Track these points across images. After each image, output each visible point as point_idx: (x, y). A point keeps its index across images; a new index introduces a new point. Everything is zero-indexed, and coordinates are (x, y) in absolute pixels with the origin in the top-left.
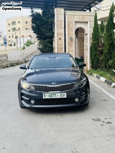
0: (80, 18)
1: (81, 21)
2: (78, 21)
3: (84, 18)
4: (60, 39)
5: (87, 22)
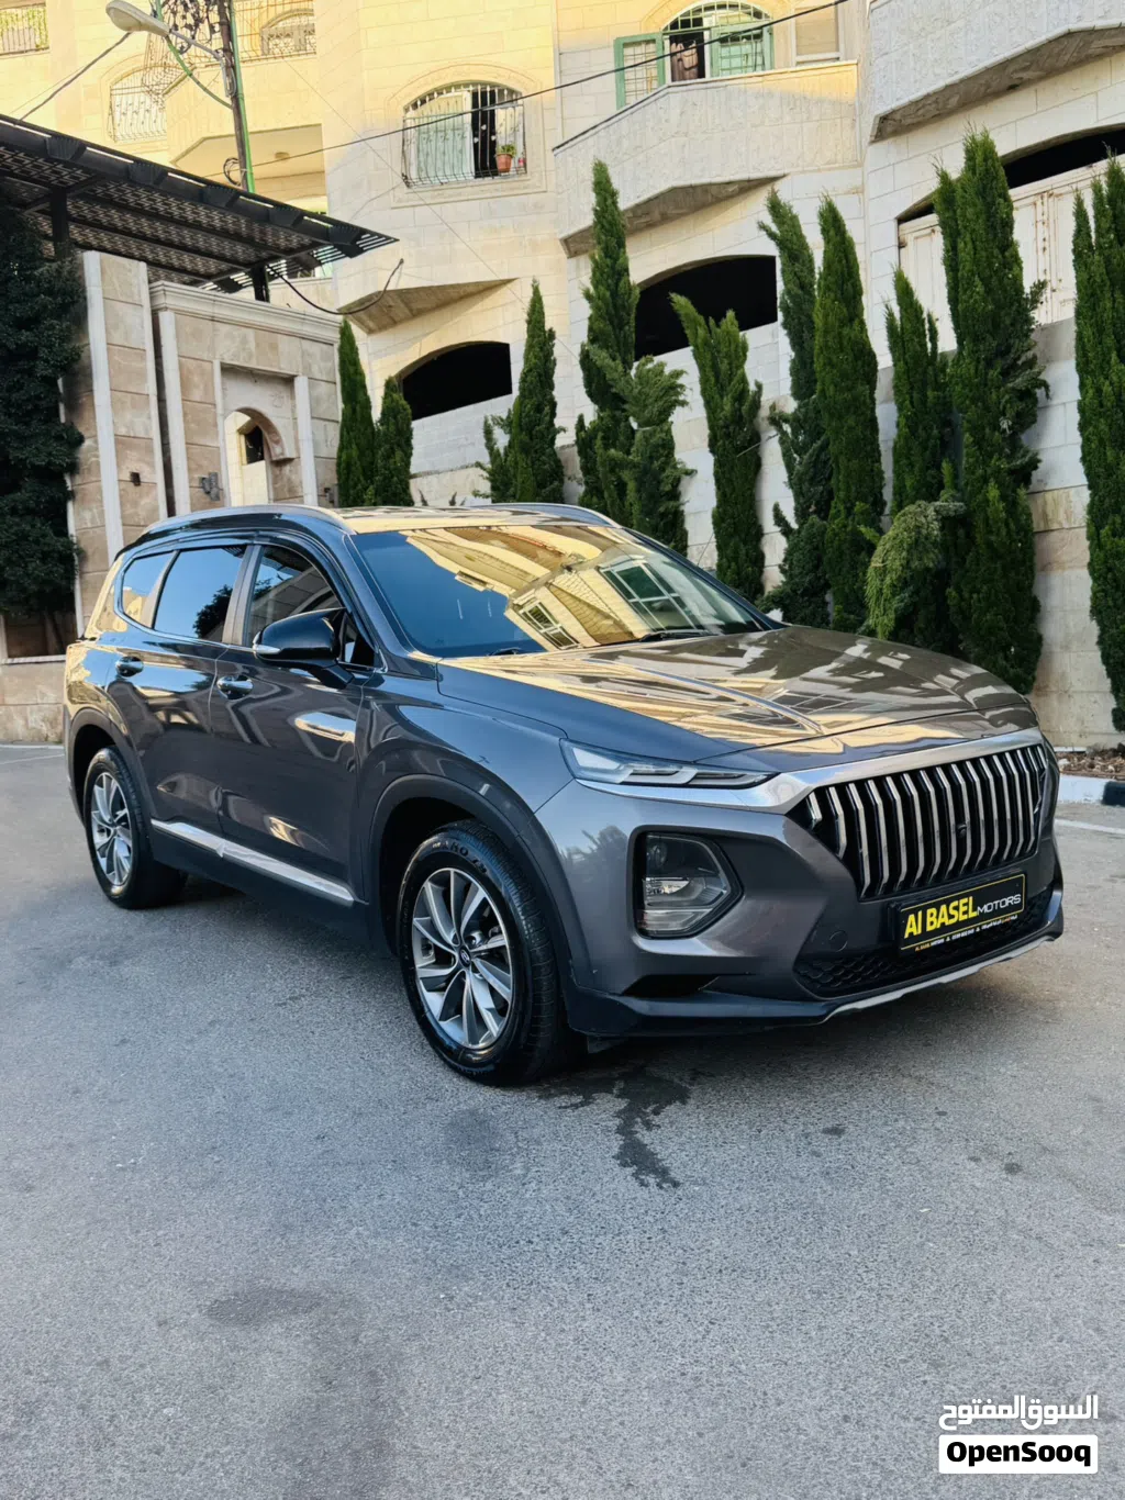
0: (252, 345)
1: (253, 364)
2: (240, 362)
3: (274, 347)
4: (136, 478)
5: (288, 381)
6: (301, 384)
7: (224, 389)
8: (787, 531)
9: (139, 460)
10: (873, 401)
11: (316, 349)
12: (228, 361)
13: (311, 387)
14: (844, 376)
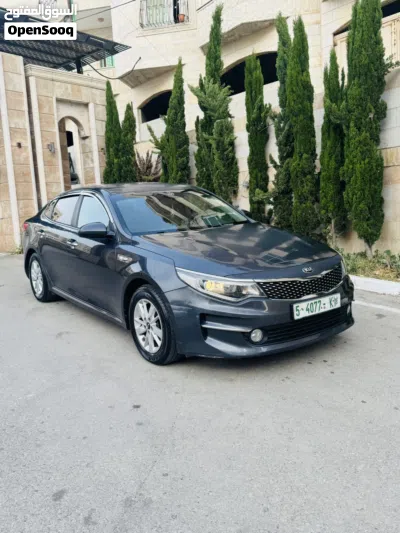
0: (70, 90)
1: (71, 98)
2: (65, 98)
3: (79, 91)
4: (19, 145)
5: (86, 105)
6: (91, 106)
7: (58, 109)
8: (276, 166)
9: (21, 138)
10: (312, 108)
11: (98, 92)
12: (60, 97)
13: (95, 107)
14: (299, 96)
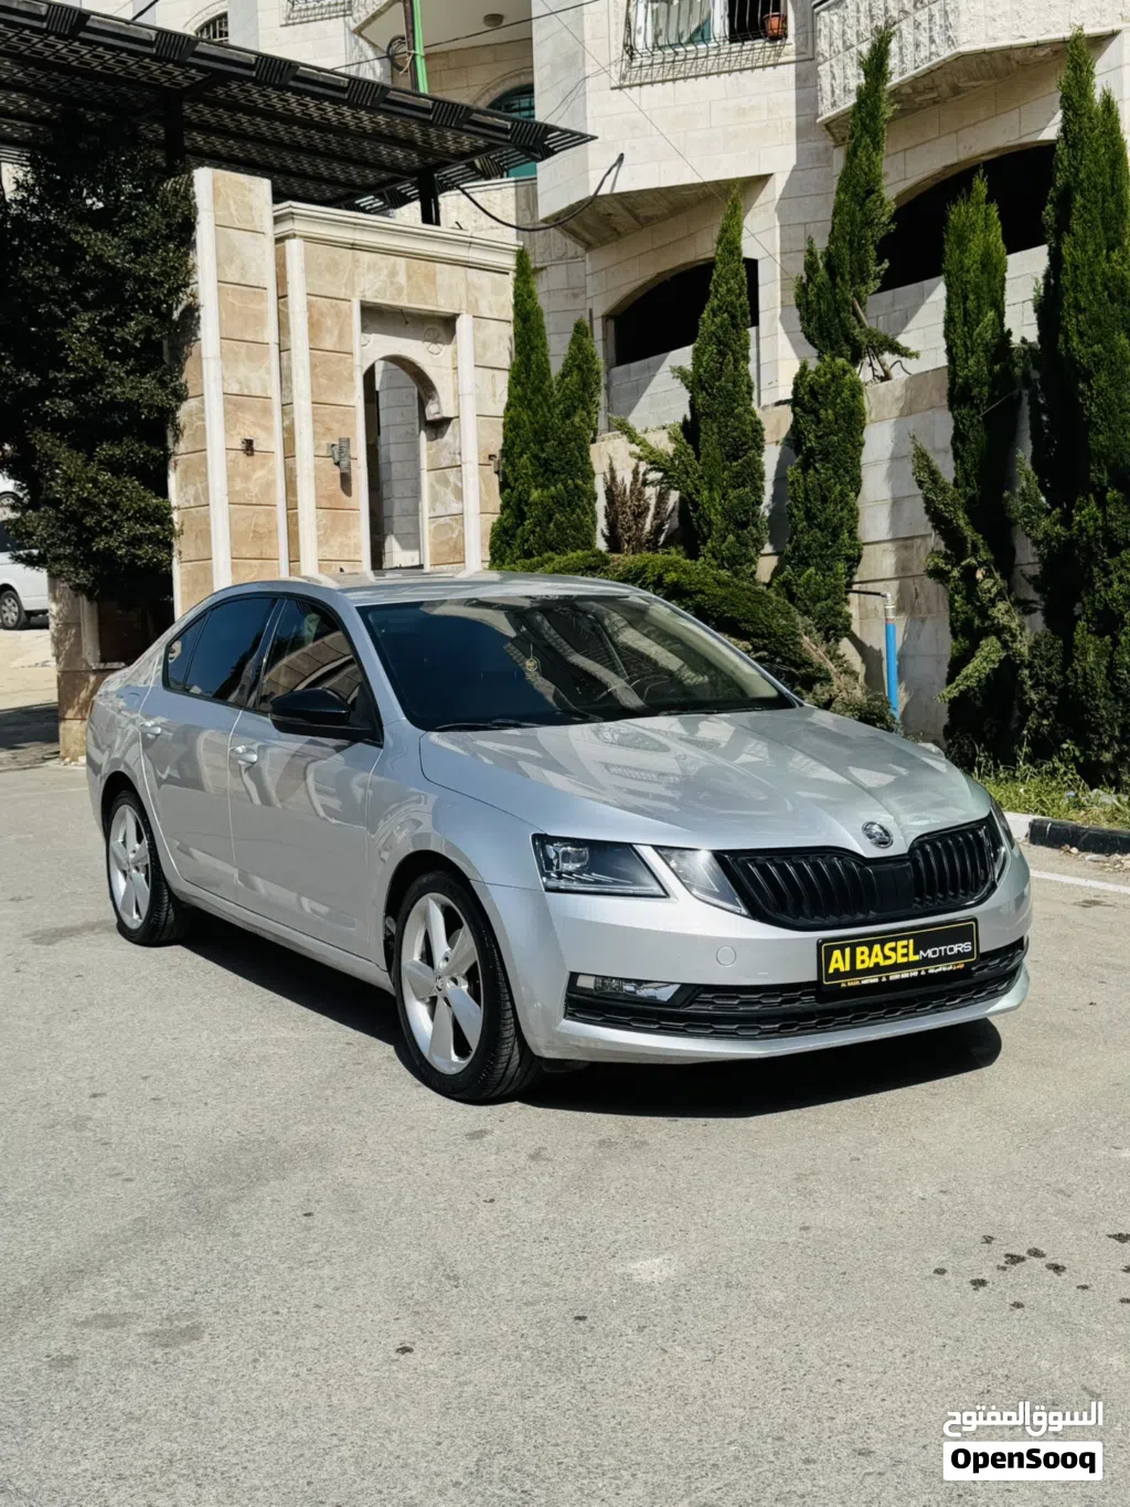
1: (403, 301)
2: (386, 299)
4: (249, 447)
5: (448, 321)
6: (464, 325)
7: (365, 335)
9: (255, 424)
11: (486, 280)
12: (371, 298)
13: (476, 328)
